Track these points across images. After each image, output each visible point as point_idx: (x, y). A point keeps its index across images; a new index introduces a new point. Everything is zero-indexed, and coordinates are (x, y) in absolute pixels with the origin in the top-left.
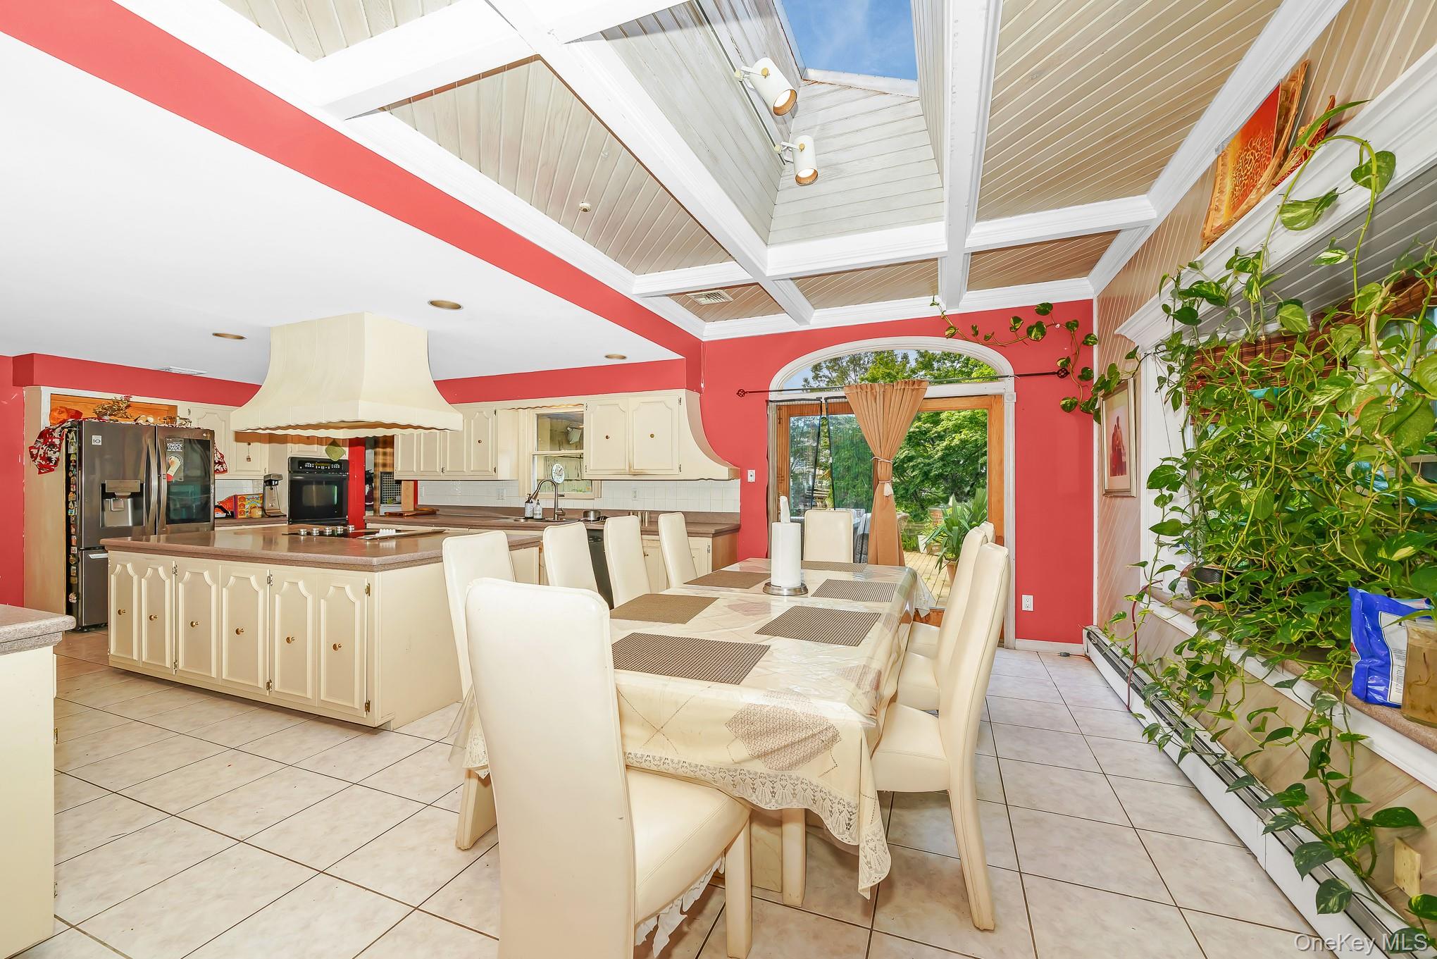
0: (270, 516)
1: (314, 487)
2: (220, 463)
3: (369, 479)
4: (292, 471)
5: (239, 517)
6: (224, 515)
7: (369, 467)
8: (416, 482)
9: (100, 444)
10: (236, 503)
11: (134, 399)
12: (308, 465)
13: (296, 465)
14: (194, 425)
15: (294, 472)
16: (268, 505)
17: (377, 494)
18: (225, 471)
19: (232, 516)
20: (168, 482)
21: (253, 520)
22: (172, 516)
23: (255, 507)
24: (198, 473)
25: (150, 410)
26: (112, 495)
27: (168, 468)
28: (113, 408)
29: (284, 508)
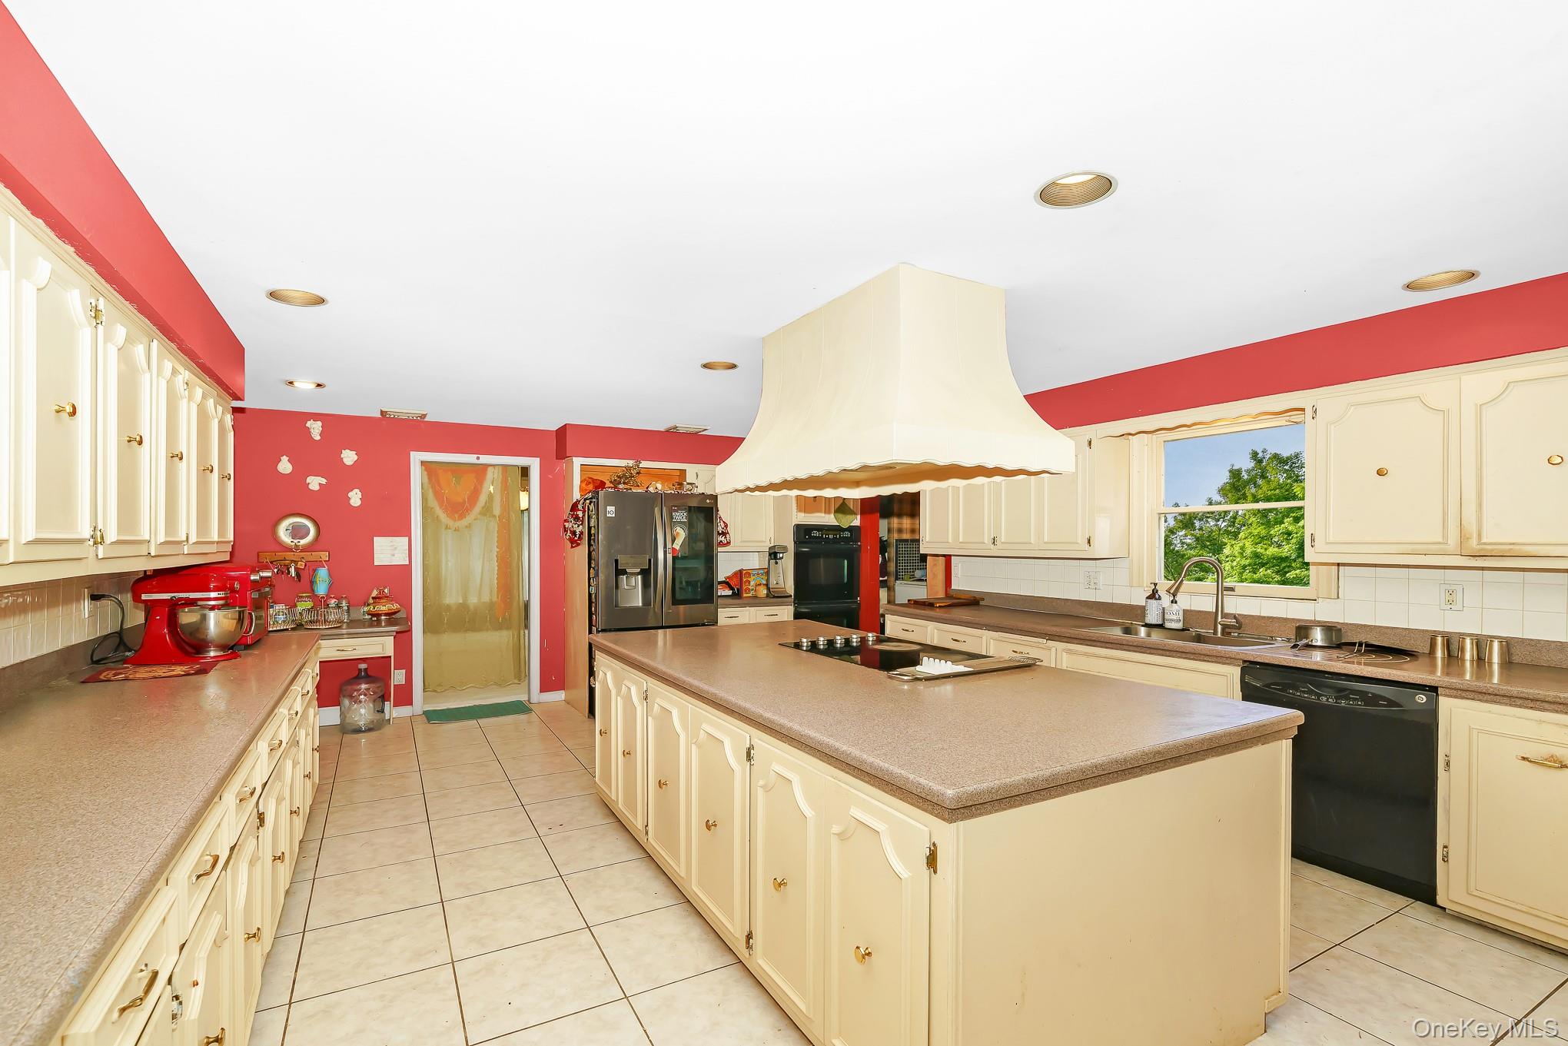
0: (774, 597)
1: (822, 560)
2: (724, 534)
3: (884, 547)
4: (798, 542)
5: (745, 595)
6: (730, 593)
7: (883, 533)
8: (948, 558)
9: (614, 516)
10: (741, 580)
11: (644, 464)
12: (815, 534)
13: (802, 533)
14: (700, 490)
15: (801, 543)
16: (773, 583)
17: (892, 567)
18: (728, 543)
19: (737, 594)
20: (673, 557)
21: (757, 601)
22: (679, 596)
23: (760, 585)
24: (701, 546)
25: (661, 475)
26: (624, 572)
27: (673, 541)
28: (626, 476)
29: (790, 589)
